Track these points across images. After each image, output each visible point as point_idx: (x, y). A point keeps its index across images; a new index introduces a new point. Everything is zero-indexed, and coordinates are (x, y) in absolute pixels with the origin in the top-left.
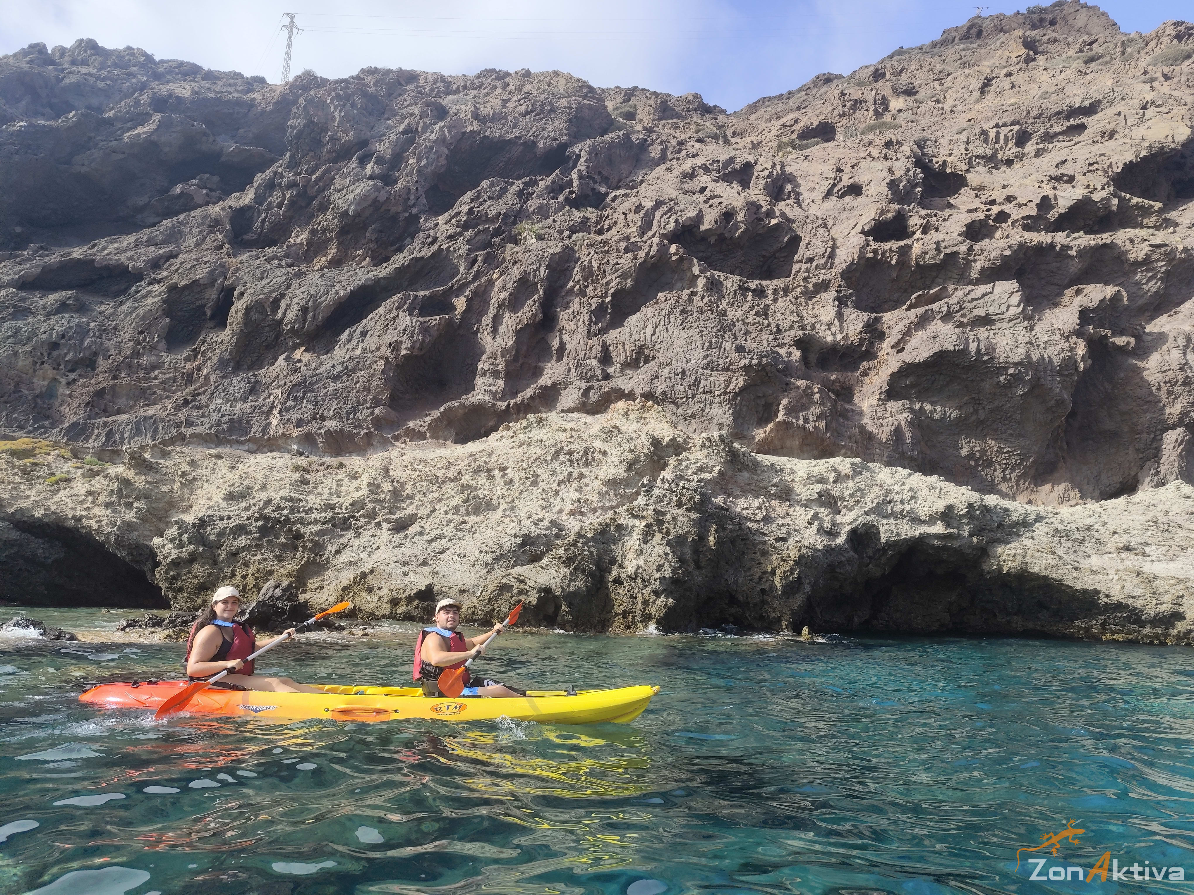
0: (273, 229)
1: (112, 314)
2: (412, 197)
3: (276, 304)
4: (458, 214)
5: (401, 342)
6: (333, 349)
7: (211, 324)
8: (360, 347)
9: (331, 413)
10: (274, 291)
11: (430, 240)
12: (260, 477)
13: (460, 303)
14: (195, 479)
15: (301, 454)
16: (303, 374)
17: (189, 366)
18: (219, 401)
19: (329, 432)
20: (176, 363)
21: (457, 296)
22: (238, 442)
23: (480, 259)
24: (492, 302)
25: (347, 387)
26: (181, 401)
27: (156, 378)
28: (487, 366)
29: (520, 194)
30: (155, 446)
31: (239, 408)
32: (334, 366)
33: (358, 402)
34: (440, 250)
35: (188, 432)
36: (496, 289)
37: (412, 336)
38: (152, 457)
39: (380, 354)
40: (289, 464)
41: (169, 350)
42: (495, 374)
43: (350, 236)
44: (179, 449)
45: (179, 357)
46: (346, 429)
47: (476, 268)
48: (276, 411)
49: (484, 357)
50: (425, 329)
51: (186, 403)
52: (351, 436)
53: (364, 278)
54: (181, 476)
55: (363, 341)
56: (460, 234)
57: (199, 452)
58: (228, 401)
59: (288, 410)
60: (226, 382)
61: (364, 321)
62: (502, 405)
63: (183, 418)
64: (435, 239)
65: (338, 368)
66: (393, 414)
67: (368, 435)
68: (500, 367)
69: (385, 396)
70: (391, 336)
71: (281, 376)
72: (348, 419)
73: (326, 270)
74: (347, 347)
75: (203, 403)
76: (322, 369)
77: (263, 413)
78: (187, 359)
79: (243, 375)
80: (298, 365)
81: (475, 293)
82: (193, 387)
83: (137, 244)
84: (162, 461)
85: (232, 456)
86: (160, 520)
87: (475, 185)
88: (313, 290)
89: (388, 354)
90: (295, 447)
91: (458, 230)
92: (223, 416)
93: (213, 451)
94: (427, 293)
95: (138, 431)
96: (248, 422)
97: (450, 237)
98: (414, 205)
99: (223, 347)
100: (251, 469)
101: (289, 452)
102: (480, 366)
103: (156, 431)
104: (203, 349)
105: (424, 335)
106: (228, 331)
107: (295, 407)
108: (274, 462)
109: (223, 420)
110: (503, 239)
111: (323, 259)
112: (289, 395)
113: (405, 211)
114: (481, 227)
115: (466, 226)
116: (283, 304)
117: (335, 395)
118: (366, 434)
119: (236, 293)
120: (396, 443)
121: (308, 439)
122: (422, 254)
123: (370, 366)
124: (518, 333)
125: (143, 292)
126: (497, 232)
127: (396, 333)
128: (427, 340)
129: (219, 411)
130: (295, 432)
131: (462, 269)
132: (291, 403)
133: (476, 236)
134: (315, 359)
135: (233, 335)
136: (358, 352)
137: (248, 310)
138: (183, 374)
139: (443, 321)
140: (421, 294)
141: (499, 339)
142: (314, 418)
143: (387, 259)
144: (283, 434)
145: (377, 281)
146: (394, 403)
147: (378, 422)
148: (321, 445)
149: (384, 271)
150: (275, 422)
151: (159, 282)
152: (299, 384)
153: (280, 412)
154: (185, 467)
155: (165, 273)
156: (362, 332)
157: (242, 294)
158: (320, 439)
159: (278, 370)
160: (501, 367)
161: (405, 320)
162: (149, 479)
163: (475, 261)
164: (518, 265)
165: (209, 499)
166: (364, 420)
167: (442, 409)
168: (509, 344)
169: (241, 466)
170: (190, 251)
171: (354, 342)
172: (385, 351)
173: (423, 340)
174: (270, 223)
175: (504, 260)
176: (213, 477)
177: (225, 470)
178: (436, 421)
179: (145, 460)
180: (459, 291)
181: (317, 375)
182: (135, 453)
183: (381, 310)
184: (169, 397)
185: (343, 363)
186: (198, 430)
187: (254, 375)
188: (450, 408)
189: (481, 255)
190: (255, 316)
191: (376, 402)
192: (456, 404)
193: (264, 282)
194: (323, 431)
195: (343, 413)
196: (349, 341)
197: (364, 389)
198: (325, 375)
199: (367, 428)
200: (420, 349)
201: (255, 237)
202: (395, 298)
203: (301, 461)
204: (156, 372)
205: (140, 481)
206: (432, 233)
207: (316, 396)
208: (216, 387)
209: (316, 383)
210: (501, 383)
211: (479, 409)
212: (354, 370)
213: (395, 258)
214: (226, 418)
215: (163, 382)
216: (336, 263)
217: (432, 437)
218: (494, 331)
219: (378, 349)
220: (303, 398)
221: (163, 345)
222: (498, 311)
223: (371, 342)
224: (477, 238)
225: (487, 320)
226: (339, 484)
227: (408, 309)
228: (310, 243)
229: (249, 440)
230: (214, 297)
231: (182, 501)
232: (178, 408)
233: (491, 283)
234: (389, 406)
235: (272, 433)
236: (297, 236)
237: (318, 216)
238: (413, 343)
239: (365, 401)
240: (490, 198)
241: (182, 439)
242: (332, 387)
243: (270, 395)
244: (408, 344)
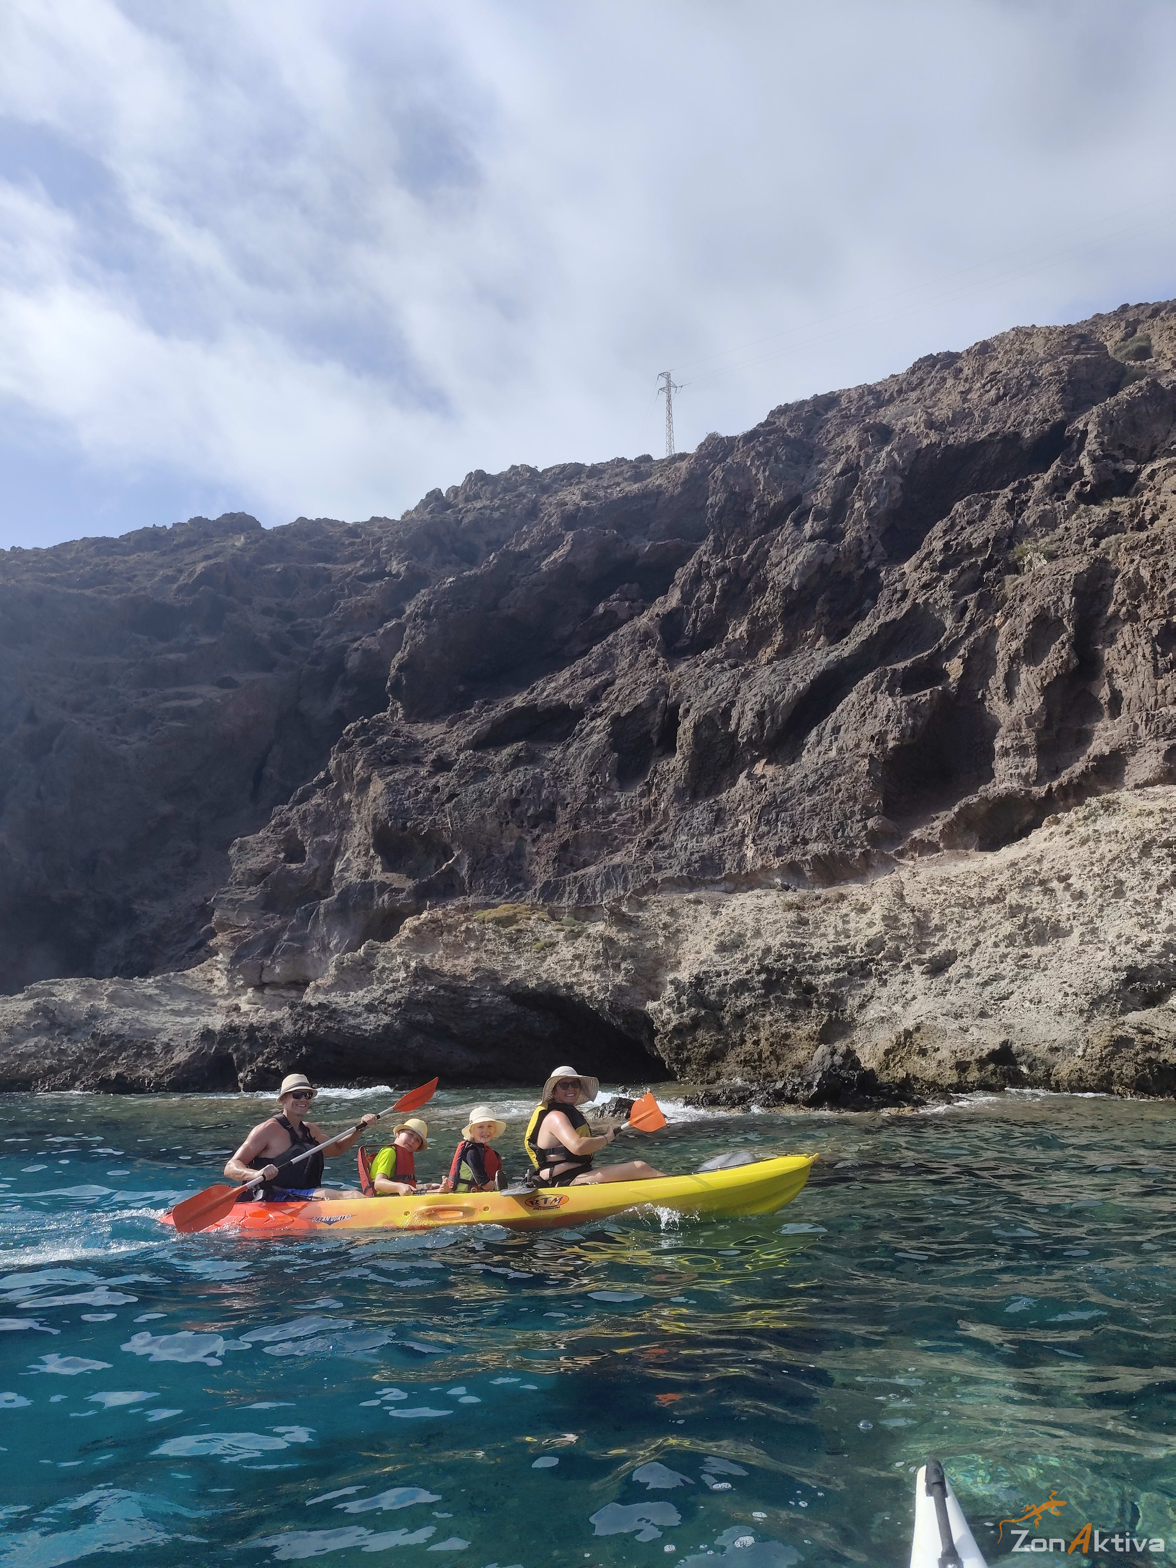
0: (705, 629)
1: (562, 759)
2: (866, 548)
3: (726, 714)
4: (929, 554)
5: (886, 732)
6: (800, 755)
7: (658, 751)
8: (834, 747)
9: (815, 834)
10: (722, 700)
11: (898, 596)
12: (749, 920)
13: (955, 668)
14: (678, 931)
15: (787, 888)
16: (771, 790)
17: (645, 802)
18: (684, 838)
19: (816, 856)
20: (632, 801)
21: (948, 660)
22: (713, 882)
23: (971, 604)
24: (1000, 656)
25: (827, 799)
26: (644, 843)
27: (614, 822)
28: (1008, 743)
29: (1010, 506)
30: (630, 897)
31: (708, 842)
32: (806, 776)
33: (845, 815)
34: (915, 605)
35: (659, 877)
36: (1001, 639)
37: (899, 722)
38: (630, 911)
39: (863, 750)
40: (778, 902)
41: (622, 789)
42: (1023, 751)
43: (796, 616)
44: (653, 898)
45: (633, 794)
46: (837, 851)
47: (968, 616)
48: (748, 841)
49: (1002, 731)
50: (914, 710)
51: (650, 844)
52: (843, 859)
53: (825, 662)
54: (663, 929)
55: (836, 739)
56: (938, 579)
57: (676, 899)
58: (693, 836)
59: (761, 837)
60: (688, 814)
61: (834, 715)
62: (1040, 791)
63: (651, 863)
64: (905, 594)
65: (812, 778)
66: (891, 825)
67: (865, 855)
68: (1027, 740)
69: (876, 803)
70: (872, 727)
71: (746, 799)
72: (836, 838)
73: (776, 662)
74: (817, 750)
75: (667, 842)
76: (792, 782)
77: (734, 844)
78: (642, 795)
79: (703, 805)
80: (763, 781)
81: (972, 651)
82: (653, 826)
83: (573, 679)
84: (640, 914)
85: (711, 900)
86: (649, 981)
87: (944, 512)
88: (767, 689)
89: (872, 749)
90: (778, 880)
91: (935, 574)
92: (692, 854)
93: (691, 896)
94: (908, 663)
95: (608, 883)
96: (720, 858)
97: (926, 586)
98: (869, 558)
99: (676, 775)
100: (737, 912)
101: (772, 887)
102: (998, 744)
103: (626, 880)
104: (656, 781)
105: (914, 718)
106: (678, 756)
107: (769, 832)
108: (760, 901)
109: (694, 858)
110: (998, 571)
111: (769, 650)
112: (760, 819)
113: (860, 567)
114: (965, 564)
115: (943, 568)
116: (735, 713)
117: (814, 811)
118: (862, 854)
119: (681, 711)
120: (901, 861)
121: (793, 870)
122: (892, 616)
123: (851, 768)
124: (1045, 691)
125: (587, 729)
126: (989, 564)
127: (877, 722)
128: (920, 723)
129: (686, 848)
130: (776, 863)
131: (949, 623)
132: (763, 829)
133: (960, 575)
134: (782, 771)
135: (685, 759)
136: (833, 754)
137: (697, 727)
138: (641, 812)
139: (936, 694)
140: (900, 666)
141: (1018, 704)
142: (794, 842)
143: (845, 633)
144: (763, 866)
145: (841, 663)
146: (889, 810)
147: (874, 838)
148: (808, 874)
149: (848, 647)
150: (750, 853)
151: (600, 715)
152: (769, 804)
153: (754, 841)
154: (665, 918)
155: (605, 705)
156: (833, 729)
157: (687, 711)
158: (807, 867)
159: (741, 791)
160: (1030, 739)
161: (886, 703)
162: (632, 935)
163: (965, 608)
164: (1029, 600)
165: (698, 952)
166: (857, 837)
167: (956, 809)
168: (1036, 707)
169: (724, 911)
170: (625, 675)
171: (826, 743)
172: (867, 747)
173: (914, 724)
174: (702, 622)
175: (1005, 599)
176: (697, 926)
177: (708, 917)
178: (949, 825)
179: (624, 915)
180: (950, 652)
181: (787, 790)
182: (614, 907)
183: (853, 697)
184: (631, 841)
185: (816, 771)
186: (669, 873)
187: (716, 802)
188: (968, 806)
189: (971, 599)
190: (705, 734)
191: (868, 813)
192: (975, 800)
193: (710, 692)
194: (808, 857)
195: (829, 832)
196: (819, 742)
197: (850, 798)
198: (797, 788)
199: (862, 846)
200: (912, 736)
201: (688, 642)
202: (869, 677)
203: (791, 897)
204: (614, 815)
205: (623, 938)
206: (899, 586)
207: (792, 816)
208: (678, 822)
209: (788, 799)
210: (1032, 762)
211: (1008, 801)
212: (831, 777)
213: (856, 629)
214: (696, 856)
215: (622, 825)
216: (784, 652)
217: (948, 847)
218: (1010, 695)
219: (857, 746)
220: (777, 820)
221: (615, 784)
222: (1010, 667)
223: (847, 738)
224: (962, 579)
225: (997, 681)
226: (845, 919)
227: (886, 689)
228: (750, 633)
229: (724, 879)
230: (658, 720)
231: (669, 957)
232: (643, 852)
233: (993, 632)
234: (883, 814)
235: (749, 867)
236: (735, 630)
237: (755, 601)
238: (902, 731)
239: (853, 813)
240: (969, 523)
241: (653, 886)
242: (808, 802)
243: (738, 821)
244: (896, 733)
